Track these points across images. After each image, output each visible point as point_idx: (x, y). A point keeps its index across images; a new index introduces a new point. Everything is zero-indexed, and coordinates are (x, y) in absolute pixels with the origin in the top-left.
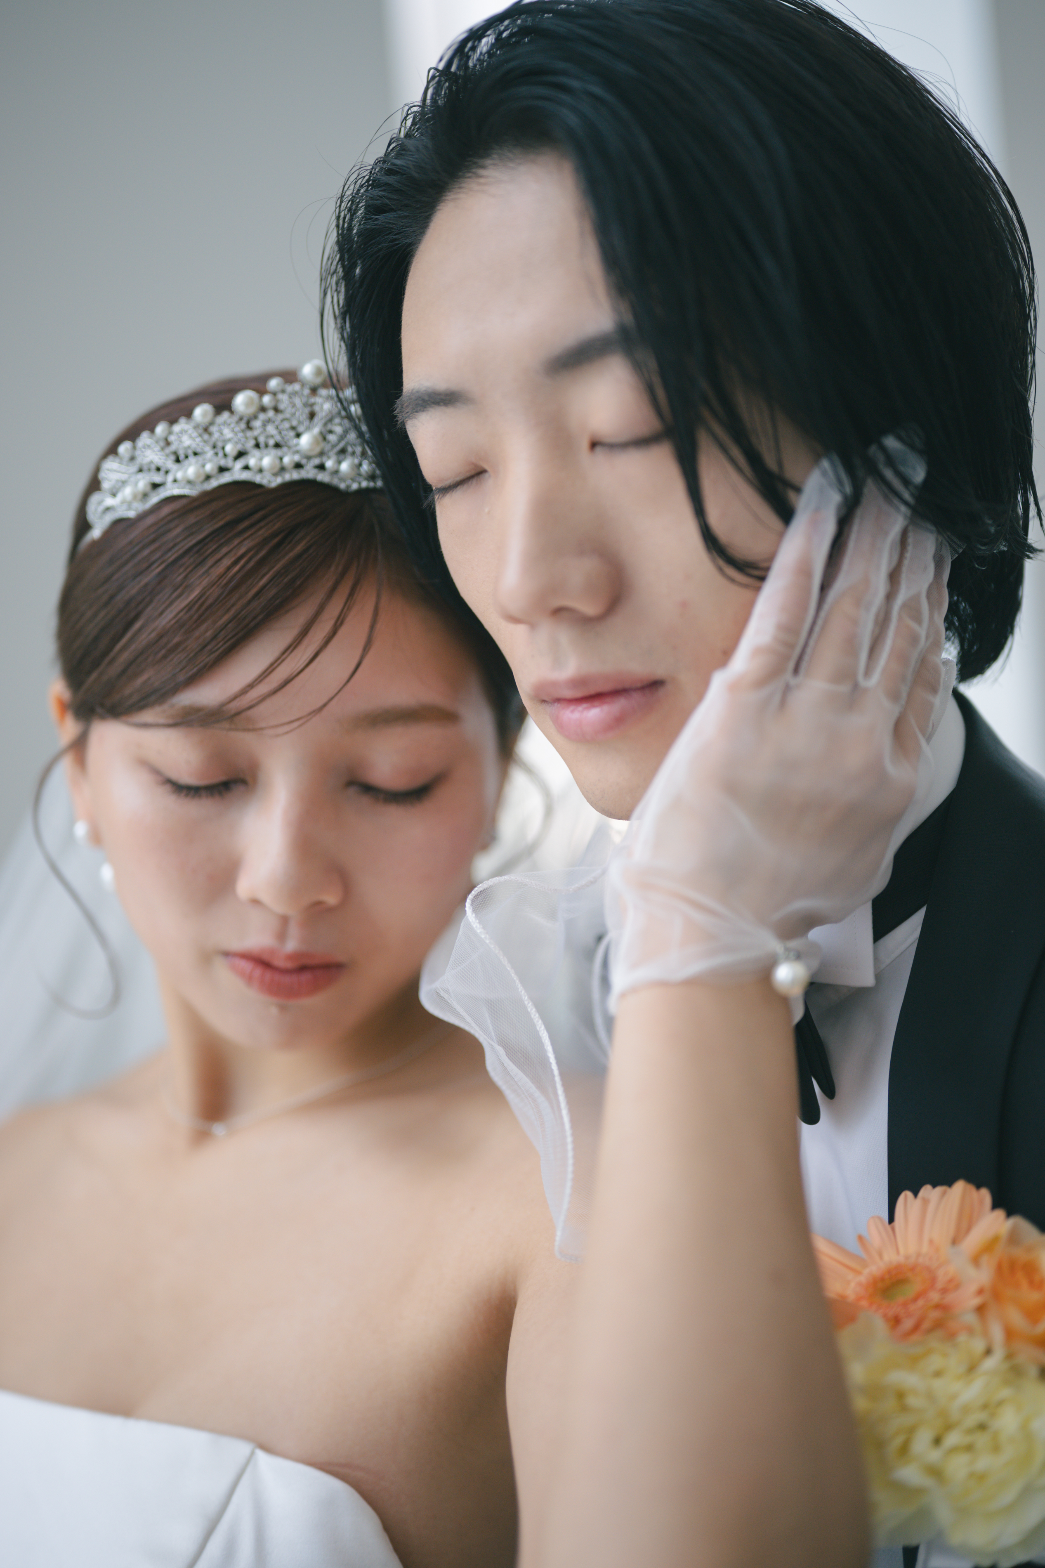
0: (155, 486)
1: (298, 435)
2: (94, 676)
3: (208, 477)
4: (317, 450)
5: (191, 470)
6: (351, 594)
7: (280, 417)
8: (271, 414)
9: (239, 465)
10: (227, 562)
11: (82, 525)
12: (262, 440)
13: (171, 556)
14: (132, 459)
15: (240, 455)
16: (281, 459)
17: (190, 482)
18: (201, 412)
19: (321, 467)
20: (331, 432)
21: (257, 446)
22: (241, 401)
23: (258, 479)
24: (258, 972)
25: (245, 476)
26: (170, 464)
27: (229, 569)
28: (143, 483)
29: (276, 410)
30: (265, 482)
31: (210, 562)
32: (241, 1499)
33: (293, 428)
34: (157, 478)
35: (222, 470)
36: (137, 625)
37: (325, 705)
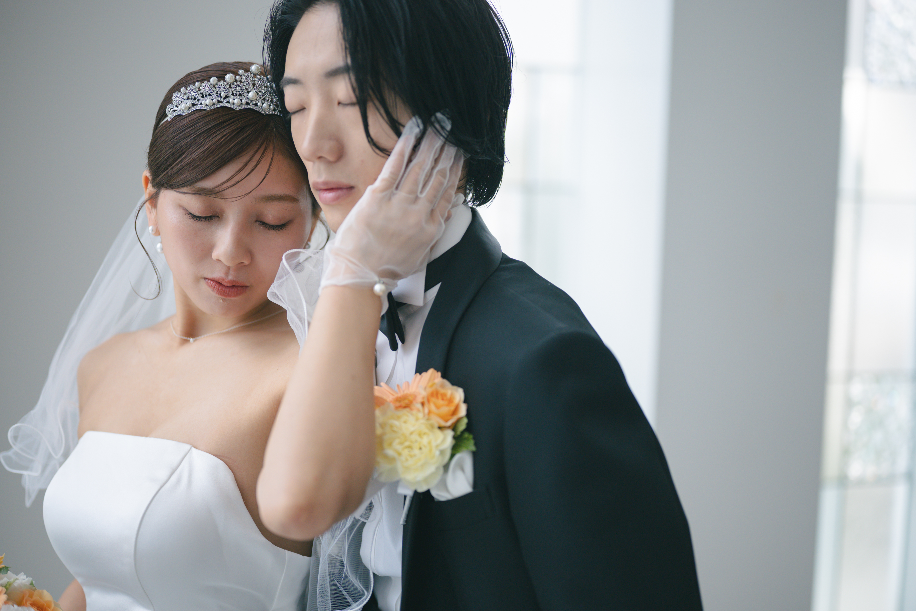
0: (193, 105)
1: (248, 92)
2: (165, 173)
3: (214, 104)
4: (255, 98)
5: (208, 101)
6: (263, 153)
7: (242, 85)
8: (239, 83)
9: (225, 101)
10: (219, 137)
12: (235, 92)
13: (198, 133)
14: (185, 94)
15: (227, 97)
16: (241, 100)
17: (207, 105)
18: (213, 80)
19: (256, 105)
20: (260, 92)
21: (233, 94)
22: (229, 77)
23: (232, 107)
24: (217, 286)
25: (228, 105)
26: (200, 98)
27: (220, 139)
28: (189, 103)
29: (241, 82)
30: (235, 108)
31: (213, 136)
32: (185, 464)
33: (246, 89)
34: (194, 102)
35: (219, 102)
36: (184, 156)
37: (250, 192)
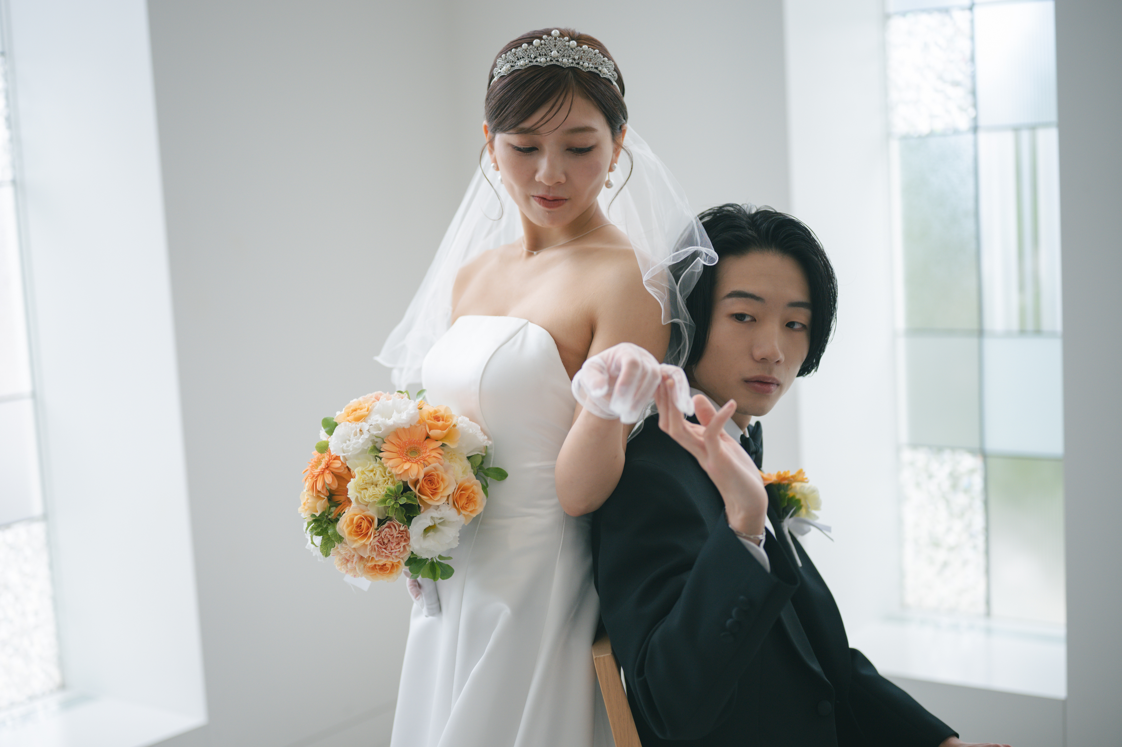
0: (512, 66)
1: (551, 52)
3: (526, 64)
4: (557, 56)
5: (522, 62)
6: (565, 97)
7: (546, 47)
8: (544, 46)
9: (535, 61)
10: (532, 88)
11: (492, 77)
12: (541, 53)
14: (506, 58)
15: (535, 57)
16: (546, 59)
17: (521, 66)
18: (525, 46)
19: (558, 61)
20: (560, 51)
21: (540, 55)
22: (536, 42)
23: (540, 64)
24: (542, 201)
25: (537, 64)
26: (516, 60)
27: (532, 90)
28: (508, 66)
29: (545, 44)
30: (542, 65)
33: (550, 49)
34: (513, 64)
35: (530, 62)
37: (558, 127)
